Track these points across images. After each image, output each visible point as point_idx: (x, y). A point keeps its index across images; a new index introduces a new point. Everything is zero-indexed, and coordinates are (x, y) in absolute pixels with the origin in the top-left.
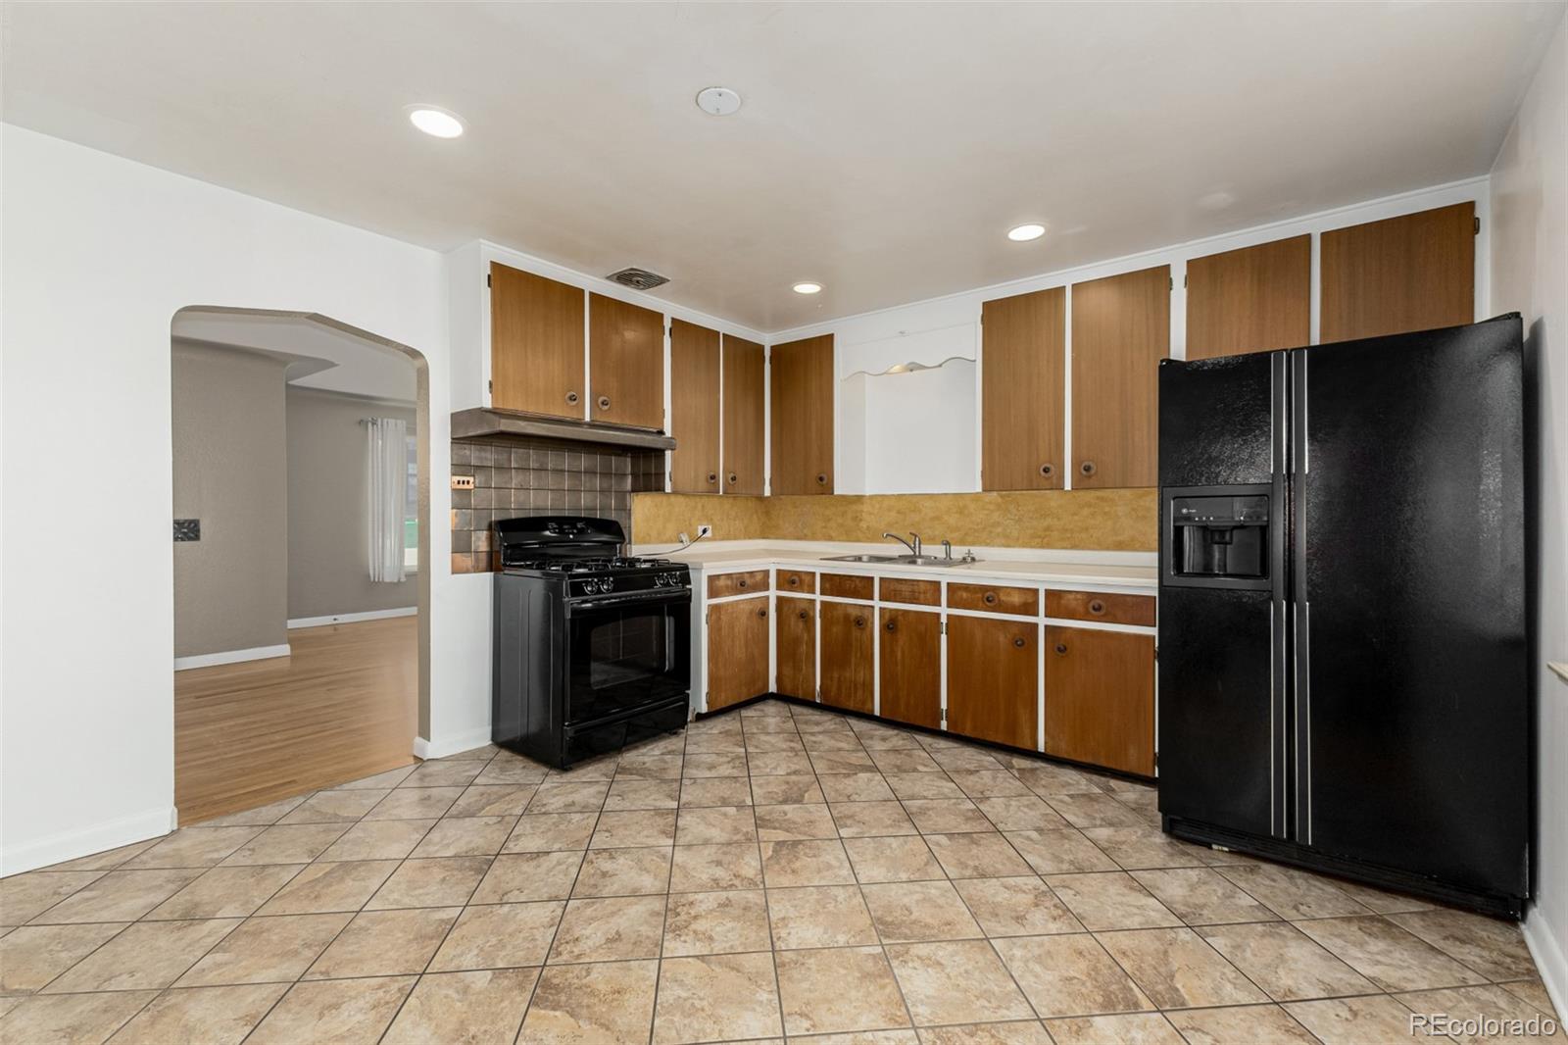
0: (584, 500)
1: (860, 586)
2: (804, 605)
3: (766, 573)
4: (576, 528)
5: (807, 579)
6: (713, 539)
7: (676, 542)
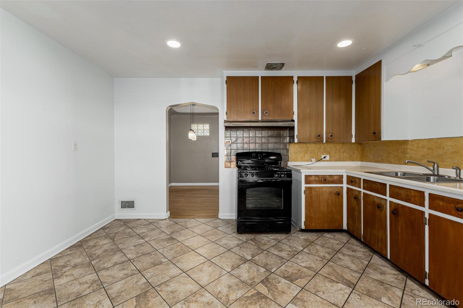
0: (271, 146)
1: (380, 188)
2: (357, 193)
3: (341, 177)
4: (262, 155)
5: (357, 180)
6: (330, 160)
7: (310, 161)
